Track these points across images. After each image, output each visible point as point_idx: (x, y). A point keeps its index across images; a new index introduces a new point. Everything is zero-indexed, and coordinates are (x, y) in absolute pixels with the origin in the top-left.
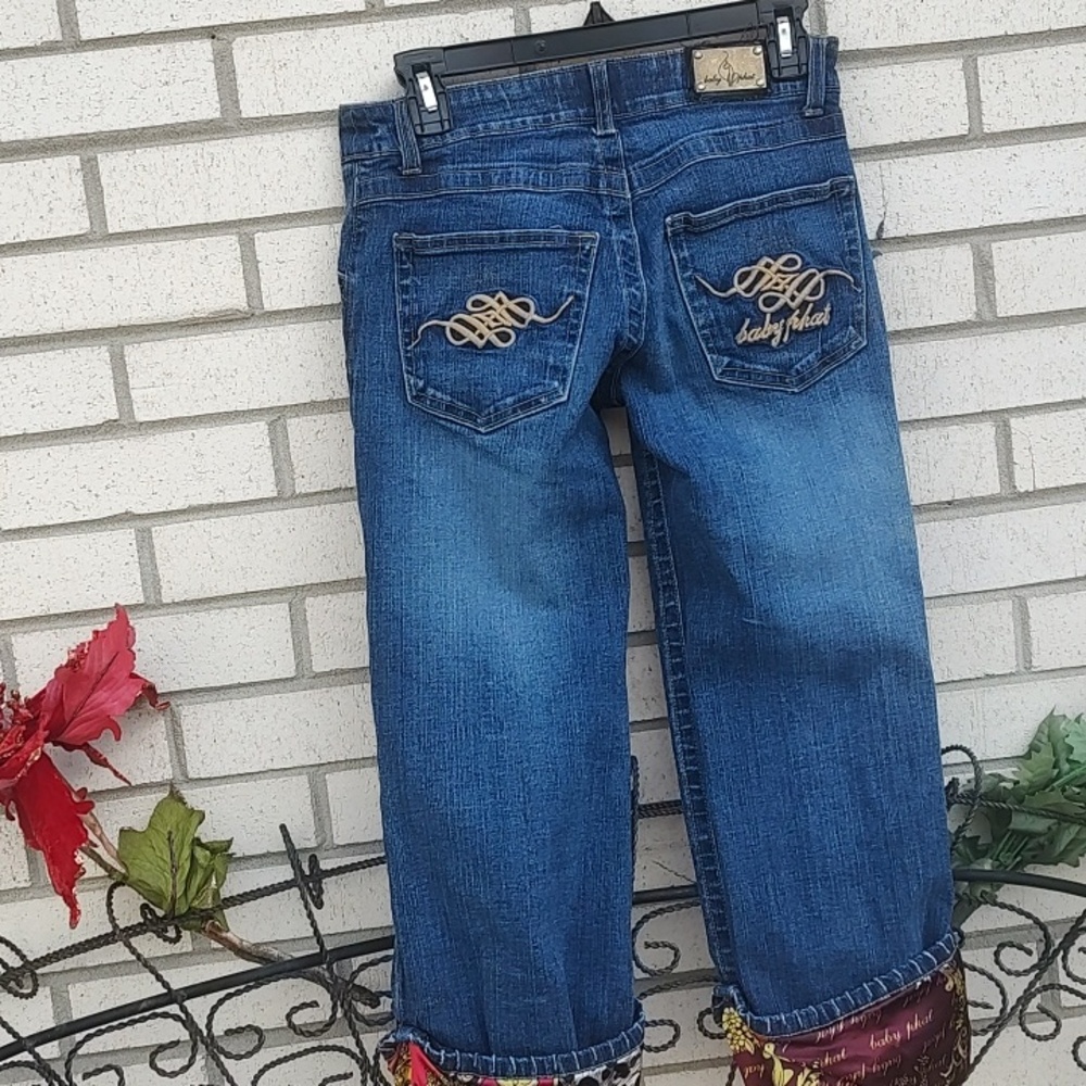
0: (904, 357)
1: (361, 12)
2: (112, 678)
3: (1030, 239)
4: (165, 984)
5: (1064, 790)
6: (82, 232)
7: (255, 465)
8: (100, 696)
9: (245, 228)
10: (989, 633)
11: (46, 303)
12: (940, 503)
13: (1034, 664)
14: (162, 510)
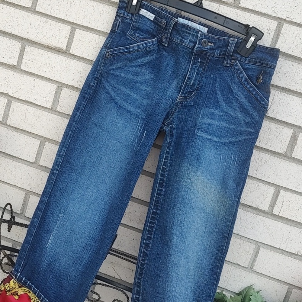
0: (255, 155)
6: (28, 7)
7: (48, 97)
9: (74, 26)
10: (244, 251)
11: (10, 23)
12: (246, 205)
13: (254, 268)
14: (17, 97)
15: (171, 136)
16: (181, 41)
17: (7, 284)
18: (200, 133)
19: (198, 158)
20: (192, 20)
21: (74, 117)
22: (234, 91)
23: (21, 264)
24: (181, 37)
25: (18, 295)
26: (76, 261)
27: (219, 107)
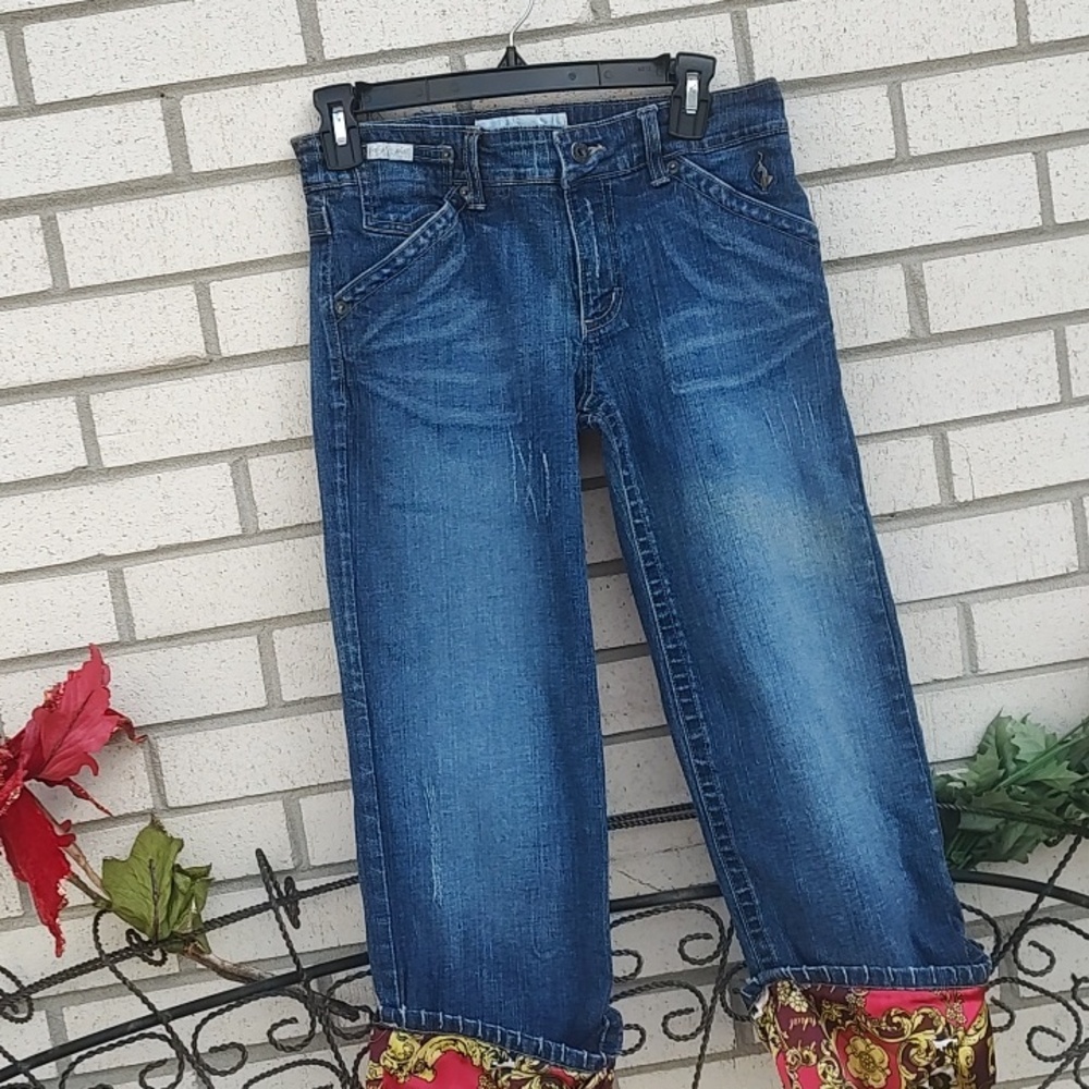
1: (302, 66)
2: (88, 717)
3: (960, 257)
4: (151, 1006)
5: (1009, 790)
6: (45, 288)
7: (219, 504)
8: (78, 733)
9: (200, 279)
10: (935, 640)
11: (13, 357)
12: (882, 515)
13: (980, 667)
14: (133, 551)
15: (616, 431)
16: (518, 176)
17: (384, 1054)
18: (688, 386)
19: (716, 451)
20: (514, 112)
21: (334, 517)
22: (716, 240)
23: (393, 979)
24: (512, 166)
25: (430, 1065)
26: (533, 893)
27: (699, 296)
